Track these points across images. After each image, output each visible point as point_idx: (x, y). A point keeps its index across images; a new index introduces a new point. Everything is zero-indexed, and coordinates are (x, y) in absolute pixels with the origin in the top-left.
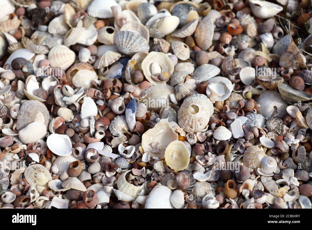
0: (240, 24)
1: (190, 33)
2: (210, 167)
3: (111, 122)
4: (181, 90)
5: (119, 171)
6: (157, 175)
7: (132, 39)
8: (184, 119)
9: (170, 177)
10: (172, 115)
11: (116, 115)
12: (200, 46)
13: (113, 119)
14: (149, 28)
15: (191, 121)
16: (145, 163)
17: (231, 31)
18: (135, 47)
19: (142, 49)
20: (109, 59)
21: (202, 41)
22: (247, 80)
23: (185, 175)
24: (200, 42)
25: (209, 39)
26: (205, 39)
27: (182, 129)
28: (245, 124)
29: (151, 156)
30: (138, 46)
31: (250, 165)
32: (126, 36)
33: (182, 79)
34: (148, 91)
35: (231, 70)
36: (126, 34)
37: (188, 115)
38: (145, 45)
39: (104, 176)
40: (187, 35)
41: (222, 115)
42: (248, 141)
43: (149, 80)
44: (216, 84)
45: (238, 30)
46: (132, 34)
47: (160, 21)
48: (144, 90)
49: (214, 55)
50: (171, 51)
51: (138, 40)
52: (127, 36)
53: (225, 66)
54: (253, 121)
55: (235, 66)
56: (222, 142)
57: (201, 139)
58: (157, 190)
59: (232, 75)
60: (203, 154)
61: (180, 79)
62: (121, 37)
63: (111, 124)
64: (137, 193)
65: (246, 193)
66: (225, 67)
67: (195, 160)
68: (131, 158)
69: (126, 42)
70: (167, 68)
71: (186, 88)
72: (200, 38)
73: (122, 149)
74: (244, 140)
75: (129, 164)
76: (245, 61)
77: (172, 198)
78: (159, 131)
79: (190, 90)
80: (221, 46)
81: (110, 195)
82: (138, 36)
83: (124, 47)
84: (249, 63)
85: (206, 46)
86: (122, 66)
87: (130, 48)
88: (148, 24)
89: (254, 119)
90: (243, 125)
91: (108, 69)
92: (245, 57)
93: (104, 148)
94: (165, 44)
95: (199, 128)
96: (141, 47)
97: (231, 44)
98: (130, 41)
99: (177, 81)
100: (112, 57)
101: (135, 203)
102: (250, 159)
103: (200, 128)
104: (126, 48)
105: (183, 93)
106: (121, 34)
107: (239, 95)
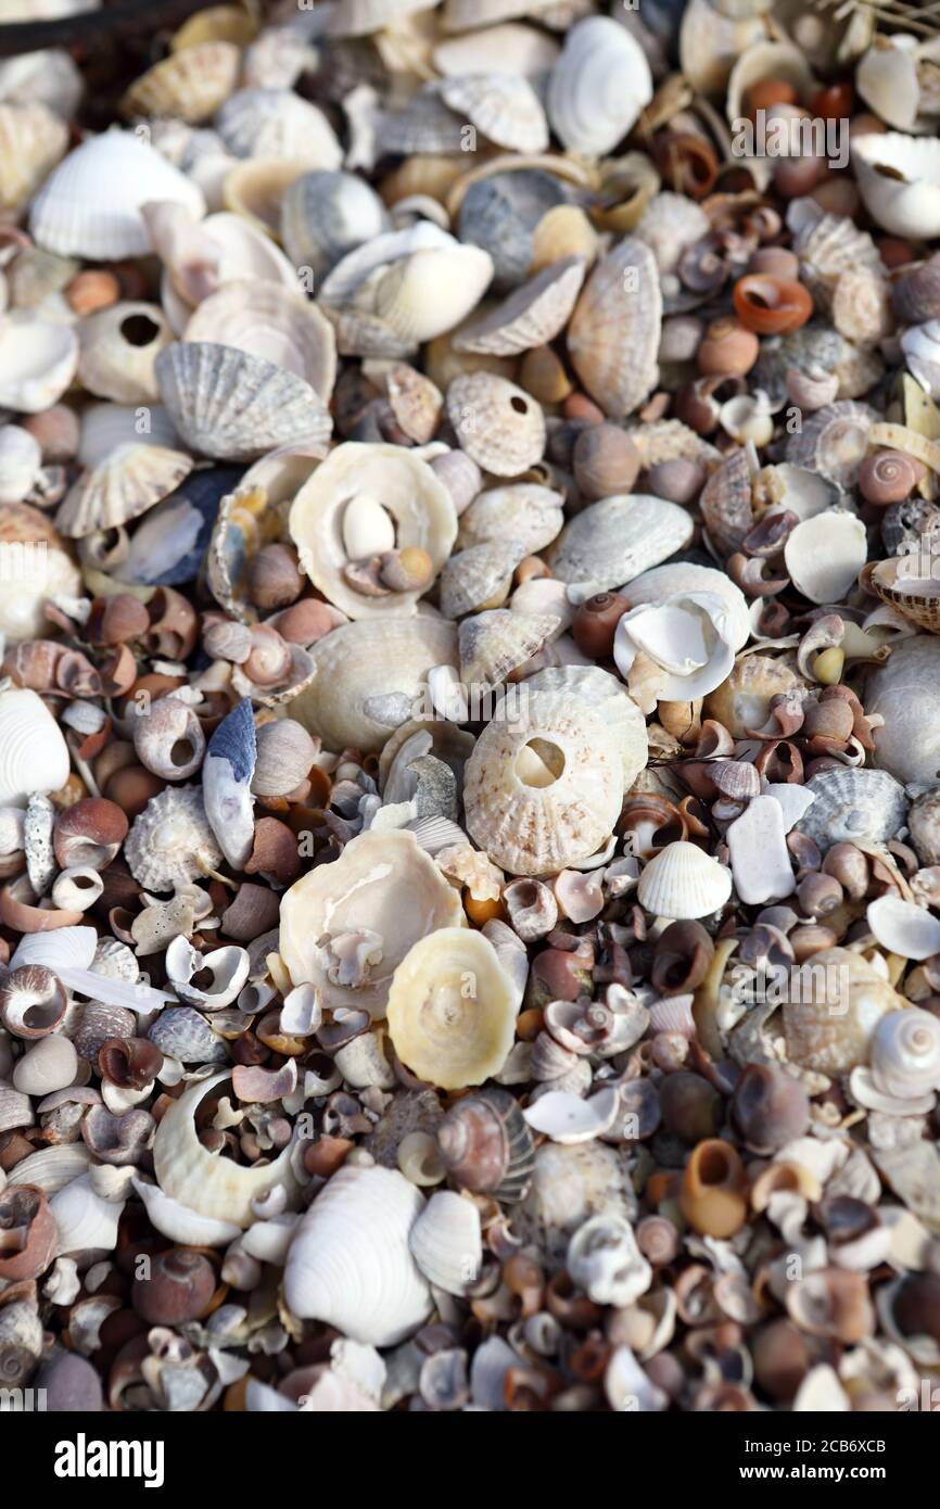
0: (801, 278)
1: (541, 333)
2: (617, 1063)
3: (131, 823)
4: (482, 652)
5: (172, 1076)
6: (354, 1103)
7: (240, 386)
8: (493, 807)
9: (417, 1113)
10: (434, 785)
11: (159, 784)
12: (596, 395)
13: (143, 806)
14: (335, 315)
15: (525, 820)
16: (296, 1039)
17: (754, 315)
18: (257, 424)
19: (296, 429)
20: (129, 488)
21: (602, 373)
22: (824, 580)
23: (482, 1119)
24: (595, 377)
25: (637, 361)
26: (618, 361)
27: (481, 859)
28: (804, 822)
29: (326, 1000)
30: (272, 419)
31: (817, 1051)
32: (210, 369)
33: (492, 585)
34: (325, 652)
35: (745, 528)
36: (209, 357)
37: (509, 792)
38: (309, 411)
39: (96, 1108)
40: (524, 343)
41: (692, 772)
42: (813, 920)
43: (328, 594)
44: (664, 610)
45: (788, 308)
46: (237, 360)
47: (389, 276)
48: (303, 648)
49: (667, 442)
50: (445, 430)
51: (269, 391)
52: (216, 371)
53: (716, 506)
54: (840, 812)
55: (769, 501)
56: (679, 929)
57: (576, 911)
58: (342, 1195)
59: (749, 557)
60: (583, 989)
61: (484, 588)
62: (188, 373)
63: (133, 830)
64: (250, 1202)
65: (786, 1211)
66: (715, 511)
67: (541, 1026)
68: (234, 1005)
69: (208, 400)
70: (424, 522)
71: (507, 639)
72: (594, 359)
73: (185, 963)
74: (791, 917)
75: (218, 1044)
76: (819, 475)
77: (419, 1232)
78: (368, 874)
79: (529, 648)
80: (703, 391)
81: (119, 1209)
82: (266, 372)
83: (200, 423)
84: (838, 485)
85: (627, 399)
86: (196, 519)
87: (232, 429)
88: (330, 288)
89: (847, 799)
90: (794, 829)
91: (123, 538)
92: (818, 455)
93: (96, 958)
94: (413, 394)
95: (568, 853)
96: (291, 421)
97: (753, 380)
98: (228, 393)
99: (471, 593)
100: (143, 476)
101: (236, 1257)
102: (815, 1022)
103: (575, 853)
104: (211, 431)
105: (492, 664)
106: (186, 359)
107: (780, 665)
